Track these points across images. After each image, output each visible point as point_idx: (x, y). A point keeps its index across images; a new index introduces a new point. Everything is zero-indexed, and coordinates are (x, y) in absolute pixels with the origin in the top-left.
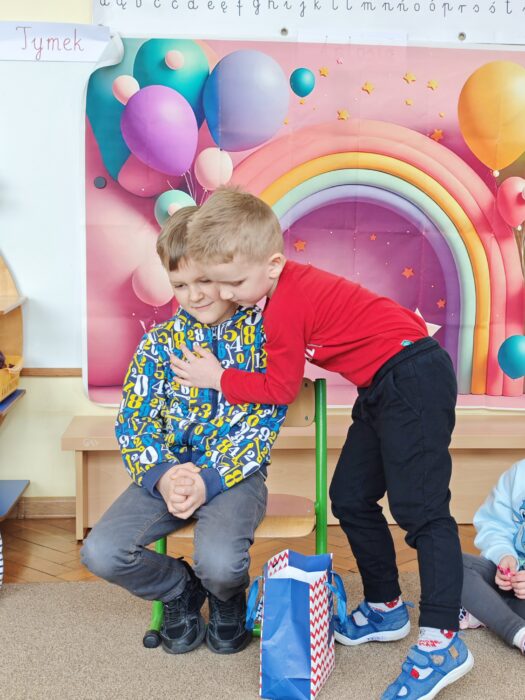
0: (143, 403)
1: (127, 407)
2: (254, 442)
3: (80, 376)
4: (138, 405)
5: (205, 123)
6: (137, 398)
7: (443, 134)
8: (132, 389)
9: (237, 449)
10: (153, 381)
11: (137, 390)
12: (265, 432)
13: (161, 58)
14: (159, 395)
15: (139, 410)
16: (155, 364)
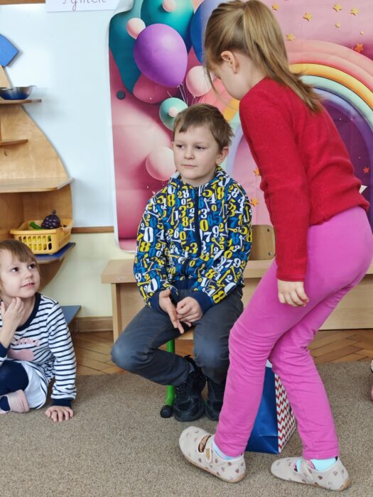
0: (150, 247)
1: (140, 251)
2: (231, 269)
3: (113, 231)
4: (147, 249)
5: (192, 49)
6: (146, 244)
7: (363, 47)
8: (142, 238)
9: (219, 275)
10: (156, 230)
11: (146, 238)
12: (238, 262)
13: (159, 4)
14: (162, 241)
15: (148, 252)
16: (157, 219)
